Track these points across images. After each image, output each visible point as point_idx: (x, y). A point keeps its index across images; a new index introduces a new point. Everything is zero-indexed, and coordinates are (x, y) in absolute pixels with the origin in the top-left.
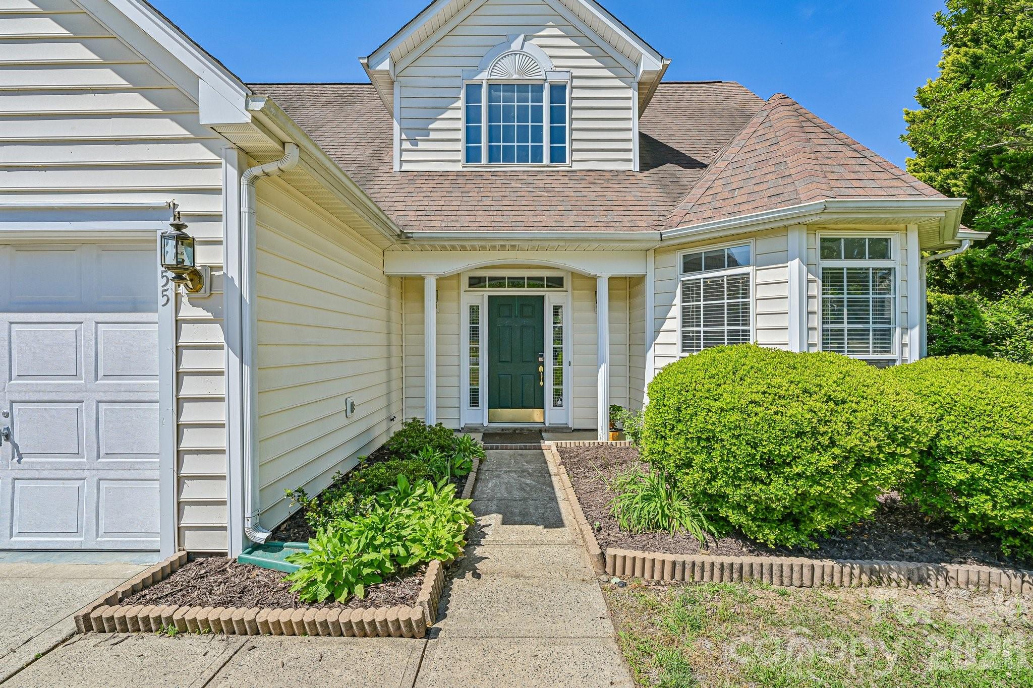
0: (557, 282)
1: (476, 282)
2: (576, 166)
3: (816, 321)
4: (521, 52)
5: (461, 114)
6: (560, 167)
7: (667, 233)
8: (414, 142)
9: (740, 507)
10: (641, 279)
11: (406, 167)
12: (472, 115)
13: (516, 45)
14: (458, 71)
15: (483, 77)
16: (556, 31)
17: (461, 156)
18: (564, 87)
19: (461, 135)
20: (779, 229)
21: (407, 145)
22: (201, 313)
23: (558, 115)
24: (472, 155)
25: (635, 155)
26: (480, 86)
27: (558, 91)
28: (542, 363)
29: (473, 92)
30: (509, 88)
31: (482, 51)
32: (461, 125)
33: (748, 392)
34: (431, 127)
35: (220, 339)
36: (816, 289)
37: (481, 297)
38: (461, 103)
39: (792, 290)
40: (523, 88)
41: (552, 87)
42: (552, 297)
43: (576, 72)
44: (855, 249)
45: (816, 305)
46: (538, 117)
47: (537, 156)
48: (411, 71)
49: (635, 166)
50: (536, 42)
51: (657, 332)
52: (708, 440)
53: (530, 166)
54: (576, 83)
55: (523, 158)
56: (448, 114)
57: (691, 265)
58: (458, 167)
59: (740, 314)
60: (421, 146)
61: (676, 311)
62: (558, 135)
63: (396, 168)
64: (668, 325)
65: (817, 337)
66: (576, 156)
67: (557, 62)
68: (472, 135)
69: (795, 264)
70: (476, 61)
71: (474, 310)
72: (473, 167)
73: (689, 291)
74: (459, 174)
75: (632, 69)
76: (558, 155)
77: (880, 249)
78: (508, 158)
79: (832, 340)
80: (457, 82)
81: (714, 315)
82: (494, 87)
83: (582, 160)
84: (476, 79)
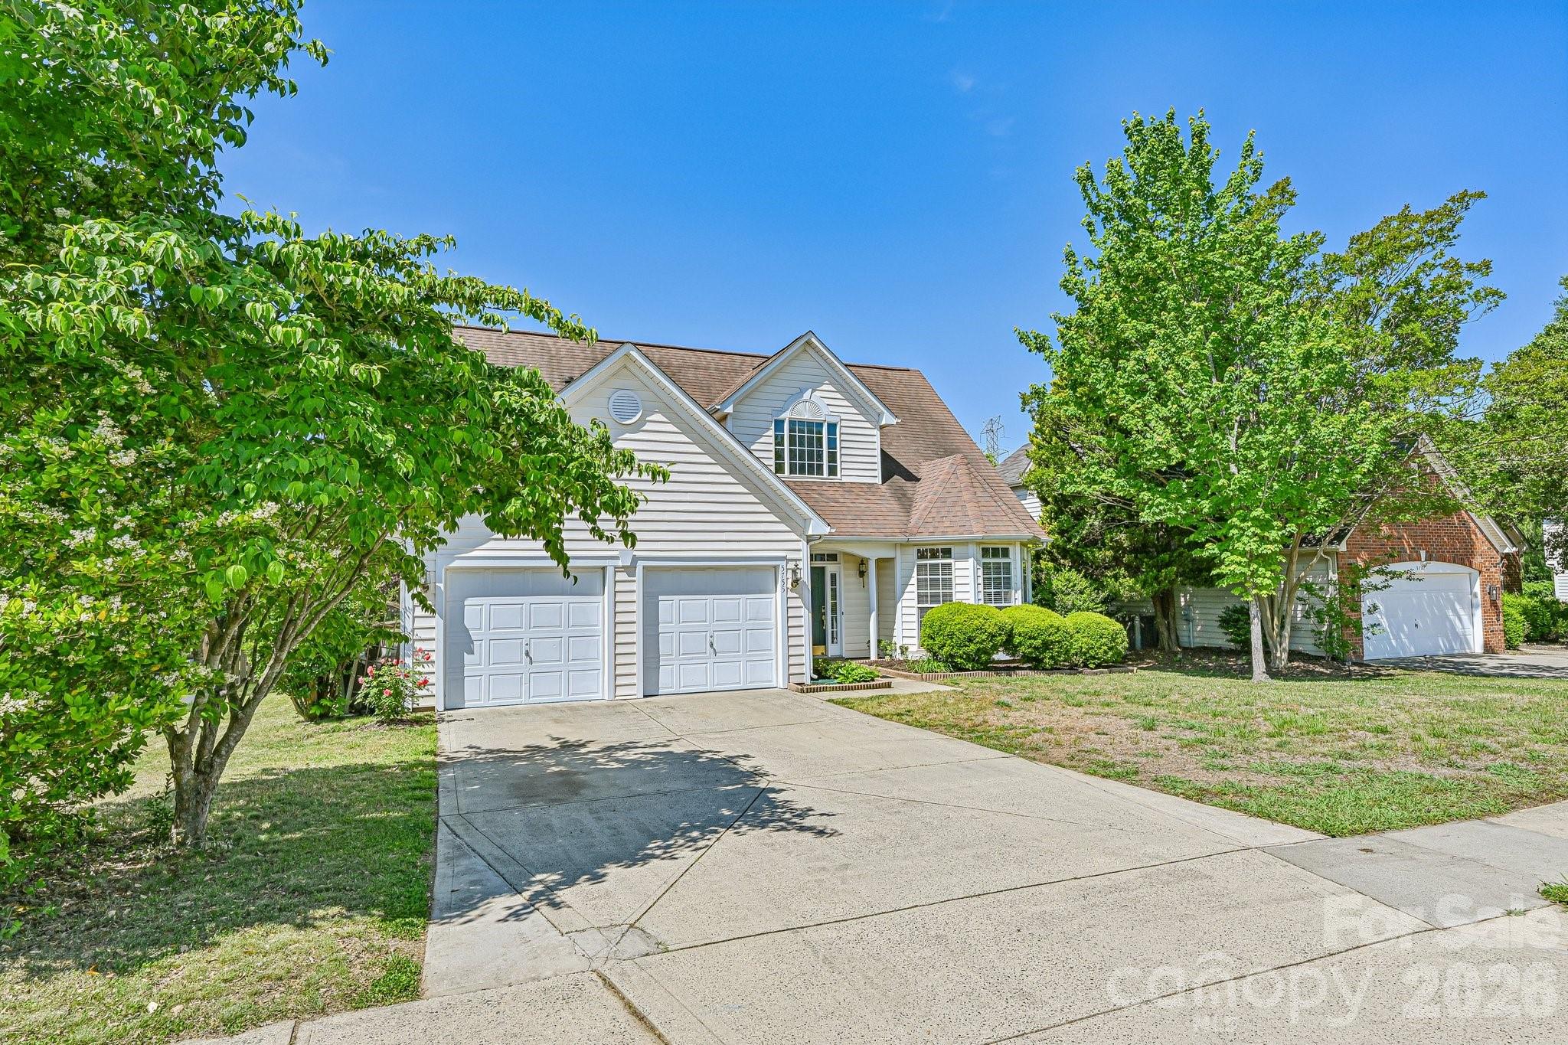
0: (833, 557)
2: (844, 480)
3: (981, 588)
4: (809, 400)
5: (772, 440)
6: (834, 479)
7: (912, 538)
9: (961, 657)
10: (891, 560)
12: (779, 441)
13: (806, 395)
14: (769, 411)
15: (786, 416)
16: (831, 388)
17: (772, 469)
18: (835, 425)
19: (772, 454)
20: (965, 543)
23: (832, 443)
24: (780, 469)
25: (879, 473)
26: (783, 422)
27: (832, 427)
28: (824, 614)
29: (779, 424)
30: (802, 424)
31: (785, 398)
32: (772, 447)
33: (963, 618)
35: (801, 604)
36: (980, 572)
38: (771, 433)
39: (970, 573)
40: (810, 424)
41: (829, 425)
42: (830, 568)
43: (843, 417)
44: (995, 553)
45: (981, 580)
46: (820, 444)
47: (820, 471)
49: (879, 480)
50: (816, 393)
51: (903, 593)
52: (951, 635)
53: (815, 478)
54: (844, 423)
55: (811, 472)
56: (762, 440)
57: (922, 555)
59: (948, 584)
61: (914, 581)
62: (832, 457)
64: (909, 589)
65: (981, 596)
66: (845, 472)
67: (831, 409)
68: (779, 455)
69: (971, 560)
70: (780, 405)
72: (780, 477)
73: (919, 567)
75: (876, 417)
76: (832, 471)
77: (1005, 553)
78: (803, 471)
79: (988, 598)
80: (769, 418)
81: (934, 583)
82: (792, 423)
83: (847, 474)
84: (782, 417)
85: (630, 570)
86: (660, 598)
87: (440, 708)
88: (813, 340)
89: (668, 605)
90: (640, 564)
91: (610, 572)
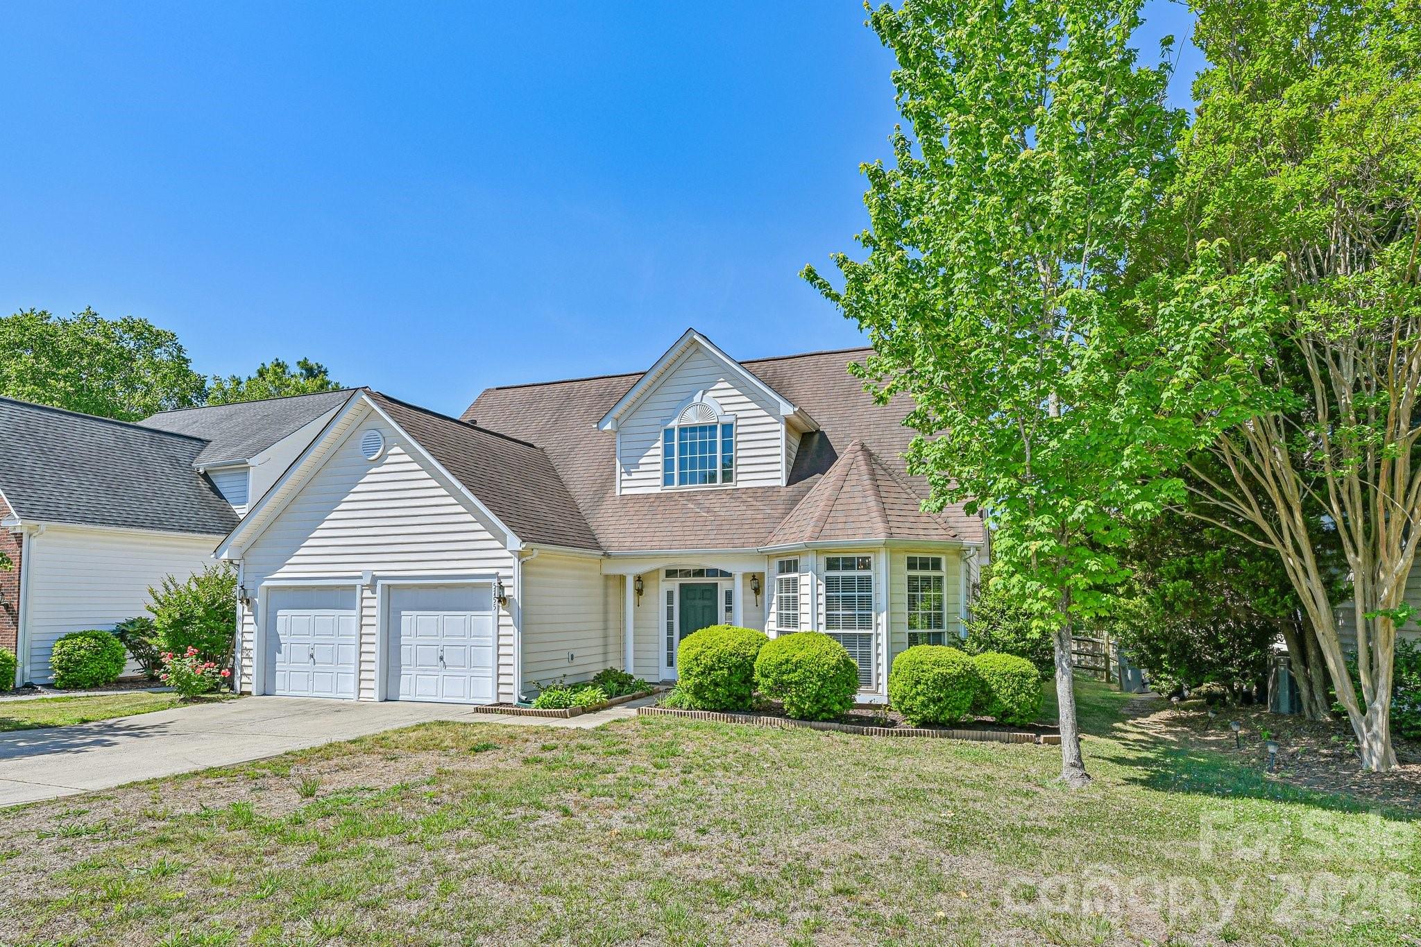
0: (726, 573)
1: (670, 573)
2: (740, 485)
3: (822, 609)
4: (701, 404)
5: (660, 451)
6: (730, 486)
7: (774, 547)
8: (629, 473)
10: (762, 575)
11: (624, 492)
12: (668, 451)
13: (697, 399)
14: (658, 421)
15: (674, 424)
16: (727, 385)
17: (660, 482)
18: (731, 426)
19: (659, 467)
20: (804, 552)
21: (625, 476)
22: (506, 613)
23: (727, 446)
24: (668, 480)
25: (783, 474)
26: (673, 430)
27: (728, 429)
29: (669, 433)
30: (693, 429)
31: (673, 405)
32: (659, 459)
34: (641, 462)
35: (512, 623)
36: (822, 589)
37: (674, 584)
38: (659, 444)
39: (809, 589)
40: (703, 428)
41: (723, 427)
42: (723, 585)
43: (740, 415)
44: (849, 564)
45: (822, 599)
46: (713, 449)
47: (713, 478)
48: (629, 423)
49: (783, 482)
50: (710, 394)
51: (769, 613)
53: (708, 487)
54: (740, 422)
55: (703, 481)
56: (651, 452)
57: (781, 568)
58: (658, 490)
59: (795, 603)
60: (634, 476)
61: (775, 599)
62: (728, 463)
63: (618, 493)
64: (772, 609)
65: (822, 619)
66: (740, 477)
67: (726, 408)
68: (668, 465)
69: (810, 573)
70: (670, 413)
71: (670, 594)
72: (669, 489)
73: (780, 583)
74: (658, 496)
75: (776, 409)
76: (727, 477)
77: (864, 563)
78: (693, 481)
79: (832, 620)
80: (657, 428)
81: (787, 603)
82: (683, 430)
83: (744, 480)
84: (671, 425)
85: (372, 587)
86: (403, 613)
87: (254, 693)
88: (696, 337)
89: (408, 619)
90: (380, 582)
91: (359, 588)
